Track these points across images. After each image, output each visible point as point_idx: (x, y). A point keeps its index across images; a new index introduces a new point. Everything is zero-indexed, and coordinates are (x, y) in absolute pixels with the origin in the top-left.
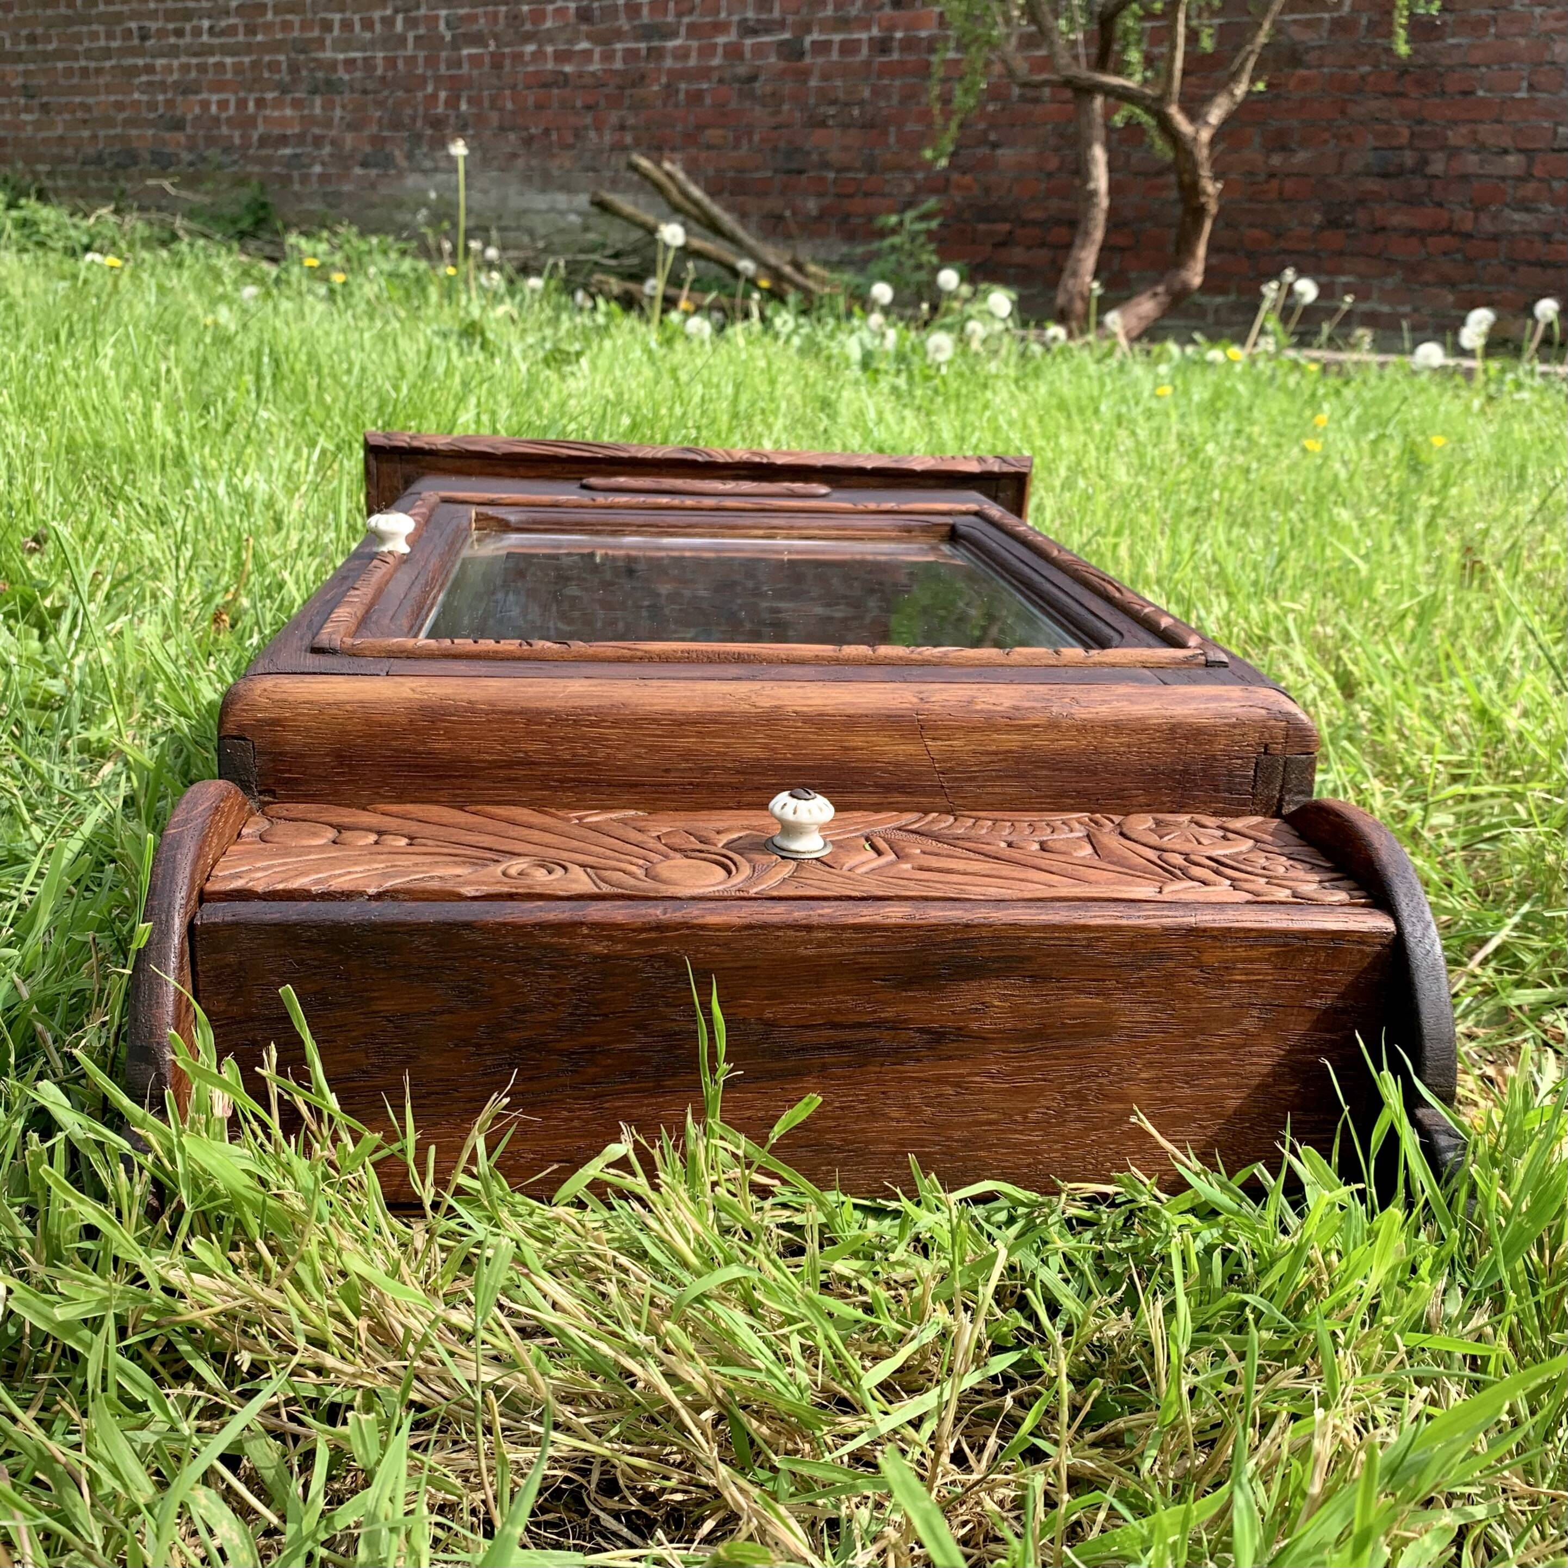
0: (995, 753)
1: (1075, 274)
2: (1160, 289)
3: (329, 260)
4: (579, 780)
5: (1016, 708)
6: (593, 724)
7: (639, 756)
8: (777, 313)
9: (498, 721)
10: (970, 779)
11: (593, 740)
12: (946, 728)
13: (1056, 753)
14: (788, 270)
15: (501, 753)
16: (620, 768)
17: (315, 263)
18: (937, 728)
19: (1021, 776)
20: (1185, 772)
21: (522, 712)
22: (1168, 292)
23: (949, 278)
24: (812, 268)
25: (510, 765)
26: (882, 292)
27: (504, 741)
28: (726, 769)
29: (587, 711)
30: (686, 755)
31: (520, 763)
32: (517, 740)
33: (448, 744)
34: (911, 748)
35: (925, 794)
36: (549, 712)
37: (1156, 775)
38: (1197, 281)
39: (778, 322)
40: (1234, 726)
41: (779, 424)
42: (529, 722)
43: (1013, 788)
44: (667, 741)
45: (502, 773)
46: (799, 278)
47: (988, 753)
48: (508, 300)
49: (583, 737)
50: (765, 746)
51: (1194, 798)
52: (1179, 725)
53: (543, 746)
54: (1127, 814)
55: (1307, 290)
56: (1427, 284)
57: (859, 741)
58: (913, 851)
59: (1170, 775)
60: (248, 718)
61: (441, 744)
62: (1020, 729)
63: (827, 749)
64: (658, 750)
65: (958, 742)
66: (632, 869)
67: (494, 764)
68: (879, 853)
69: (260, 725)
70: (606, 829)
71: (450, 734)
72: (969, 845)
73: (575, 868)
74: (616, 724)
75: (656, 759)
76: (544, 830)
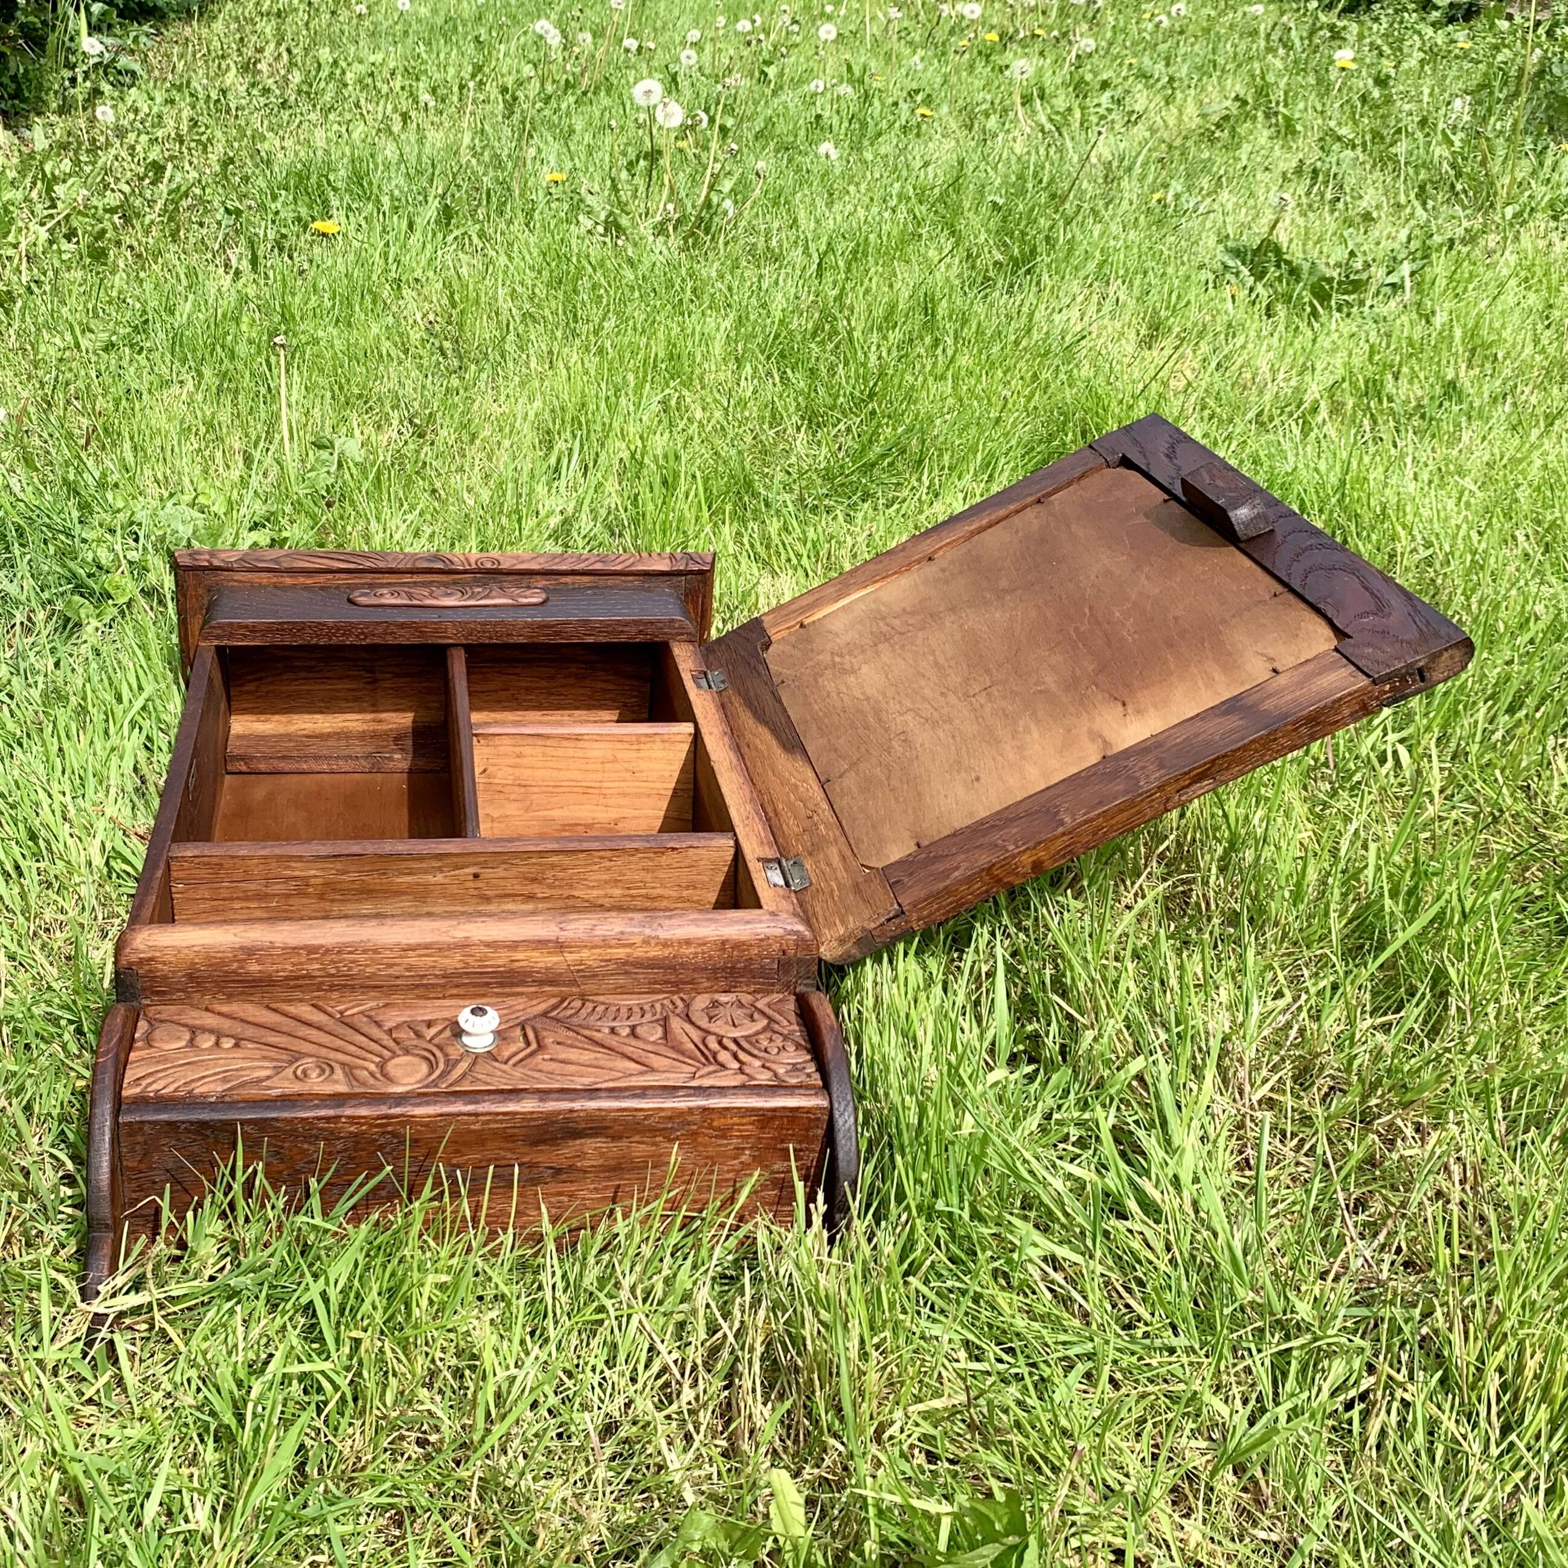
0: (610, 960)
4: (341, 985)
5: (622, 933)
7: (379, 970)
10: (594, 976)
11: (350, 962)
12: (578, 947)
13: (649, 959)
15: (291, 971)
16: (368, 977)
18: (571, 947)
19: (627, 973)
20: (733, 967)
25: (297, 978)
27: (293, 965)
28: (436, 976)
30: (410, 968)
31: (303, 977)
32: (301, 964)
33: (258, 968)
34: (555, 959)
35: (565, 985)
37: (715, 970)
40: (762, 940)
43: (622, 980)
44: (398, 961)
45: (293, 983)
47: (603, 959)
49: (344, 960)
50: (460, 961)
51: (741, 985)
52: (727, 941)
53: (318, 966)
54: (695, 993)
57: (520, 956)
58: (549, 1041)
59: (724, 969)
60: (134, 958)
61: (254, 967)
62: (624, 946)
63: (500, 962)
64: (391, 966)
65: (585, 954)
66: (372, 1067)
67: (287, 978)
68: (528, 1044)
69: (141, 962)
70: (358, 1025)
71: (259, 962)
72: (586, 1032)
73: (337, 1068)
74: (365, 952)
75: (391, 971)
76: (319, 1029)
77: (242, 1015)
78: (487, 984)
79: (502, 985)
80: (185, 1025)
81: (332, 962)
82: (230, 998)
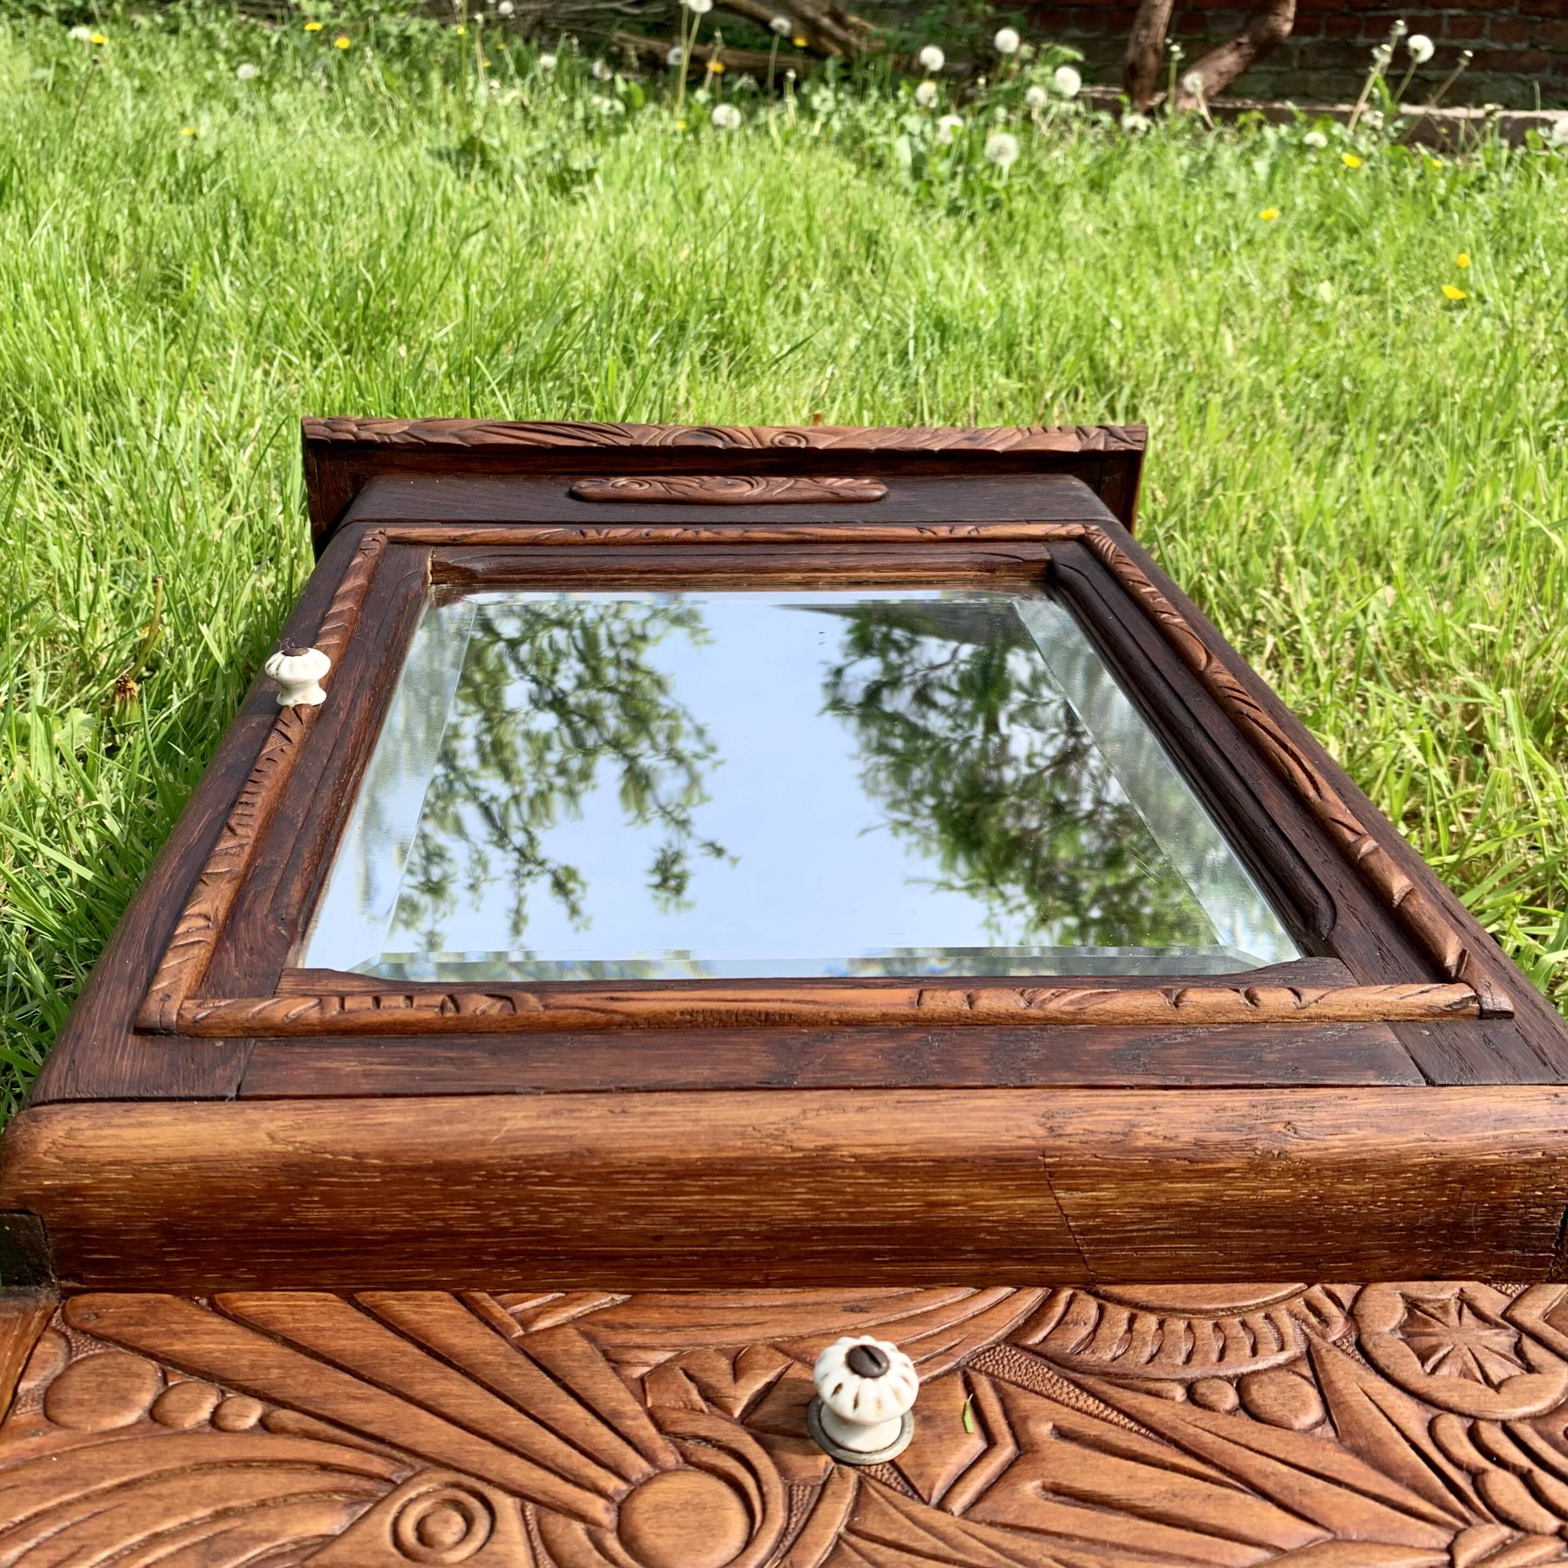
0: (1165, 1207)
1: (1148, 24)
2: (1244, 39)
3: (333, 22)
4: (526, 1253)
5: (1198, 1143)
6: (543, 1181)
7: (615, 1220)
8: (815, 90)
9: (400, 1181)
10: (1122, 1241)
11: (546, 1202)
12: (1089, 1175)
13: (1260, 1205)
14: (826, 22)
15: (405, 1222)
16: (589, 1237)
17: (318, 26)
18: (1074, 1175)
19: (1202, 1236)
20: (1456, 1225)
21: (437, 1168)
22: (1254, 43)
23: (1007, 39)
24: (853, 19)
25: (421, 1236)
26: (933, 57)
27: (411, 1206)
28: (749, 1235)
29: (533, 1162)
30: (686, 1217)
31: (437, 1233)
32: (429, 1205)
33: (327, 1213)
34: (1033, 1202)
35: (1051, 1260)
36: (476, 1166)
37: (1412, 1230)
38: (1287, 27)
39: (816, 101)
40: (1538, 1163)
41: (819, 283)
42: (447, 1181)
43: (1188, 1251)
44: (658, 1201)
45: (409, 1248)
46: (839, 32)
47: (1152, 1208)
48: (518, 81)
49: (531, 1197)
50: (807, 1203)
51: (1466, 1257)
52: (1453, 1165)
53: (470, 1211)
54: (1365, 1282)
55: (1423, 46)
56: (1546, 15)
57: (952, 1194)
58: (1042, 1430)
59: (1432, 1230)
60: (28, 1187)
61: (317, 1213)
62: (1205, 1175)
63: (903, 1206)
64: (643, 1212)
65: (1106, 1193)
66: (599, 1509)
67: (397, 1237)
68: (991, 1440)
69: (49, 1197)
70: (565, 1364)
71: (329, 1200)
72: (1128, 1399)
73: (506, 1505)
74: (579, 1180)
75: (642, 1224)
76: (468, 1373)
77: (287, 1323)
78: (868, 1256)
79: (899, 1256)
80: (149, 1354)
81: (503, 1202)
82: (265, 1283)
